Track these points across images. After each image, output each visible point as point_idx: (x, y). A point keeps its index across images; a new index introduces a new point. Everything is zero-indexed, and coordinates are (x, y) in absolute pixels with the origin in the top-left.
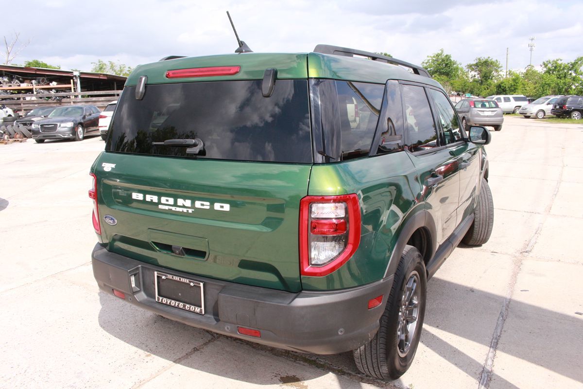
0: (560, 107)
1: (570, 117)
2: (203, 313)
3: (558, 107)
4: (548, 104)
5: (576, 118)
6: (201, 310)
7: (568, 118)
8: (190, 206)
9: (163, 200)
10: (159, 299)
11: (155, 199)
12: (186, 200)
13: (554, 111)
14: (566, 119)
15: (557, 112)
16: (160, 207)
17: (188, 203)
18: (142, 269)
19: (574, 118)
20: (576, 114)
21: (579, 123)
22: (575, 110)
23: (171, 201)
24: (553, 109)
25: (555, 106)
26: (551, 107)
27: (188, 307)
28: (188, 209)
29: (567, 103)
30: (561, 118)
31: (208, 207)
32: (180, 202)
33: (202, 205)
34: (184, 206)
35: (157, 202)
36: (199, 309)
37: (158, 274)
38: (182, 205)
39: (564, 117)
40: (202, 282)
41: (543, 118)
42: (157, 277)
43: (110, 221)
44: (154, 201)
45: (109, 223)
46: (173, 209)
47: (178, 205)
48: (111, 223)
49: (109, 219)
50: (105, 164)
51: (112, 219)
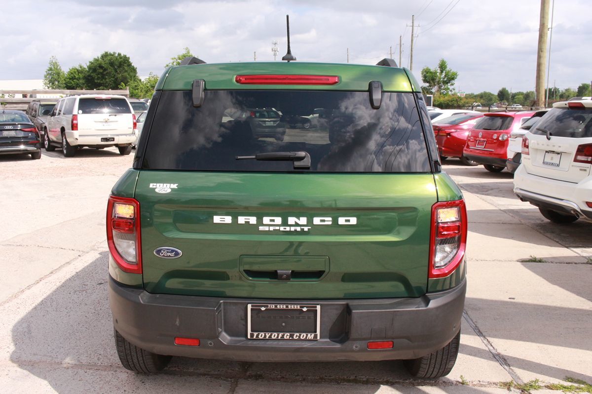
2: (318, 338)
6: (316, 336)
8: (305, 223)
9: (266, 220)
10: (252, 335)
11: (253, 220)
12: (301, 218)
16: (261, 228)
17: (303, 220)
18: (224, 305)
23: (278, 220)
27: (297, 336)
28: (302, 228)
31: (330, 223)
32: (292, 220)
33: (323, 221)
34: (297, 225)
35: (255, 223)
36: (313, 335)
37: (252, 306)
38: (294, 223)
40: (318, 304)
42: (252, 310)
43: (169, 254)
44: (251, 223)
45: (167, 256)
46: (282, 229)
47: (289, 223)
48: (170, 256)
49: (168, 252)
50: (155, 184)
51: (173, 251)
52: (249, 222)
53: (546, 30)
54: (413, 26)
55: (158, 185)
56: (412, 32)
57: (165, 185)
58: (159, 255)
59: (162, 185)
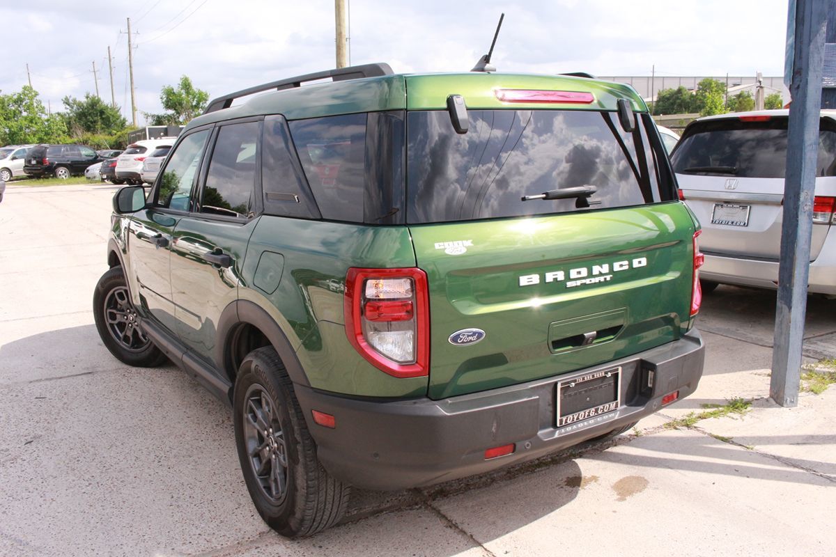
0: (38, 162)
1: (55, 176)
2: (619, 406)
3: (34, 162)
4: (14, 158)
5: (64, 177)
6: (617, 404)
7: (53, 177)
8: (608, 271)
9: (573, 273)
10: (561, 421)
11: (560, 275)
12: (603, 266)
13: (27, 167)
14: (50, 179)
15: (35, 170)
16: (569, 284)
17: (605, 268)
19: (60, 177)
20: (62, 171)
21: (69, 184)
22: (60, 165)
23: (584, 272)
24: (26, 166)
25: (29, 162)
26: (22, 162)
27: (601, 409)
28: (605, 277)
29: (47, 156)
30: (43, 178)
32: (596, 269)
33: (621, 266)
34: (601, 274)
35: (563, 279)
36: (614, 404)
37: (562, 384)
38: (598, 273)
39: (47, 176)
40: (619, 366)
41: (10, 180)
42: (561, 389)
43: (470, 338)
44: (558, 280)
45: (467, 342)
46: (587, 281)
47: (594, 273)
48: (471, 341)
49: (468, 336)
50: (442, 244)
51: (474, 333)
52: (556, 279)
53: (344, 40)
54: (129, 33)
55: (446, 244)
56: (129, 41)
57: (455, 243)
58: (457, 342)
59: (451, 243)
